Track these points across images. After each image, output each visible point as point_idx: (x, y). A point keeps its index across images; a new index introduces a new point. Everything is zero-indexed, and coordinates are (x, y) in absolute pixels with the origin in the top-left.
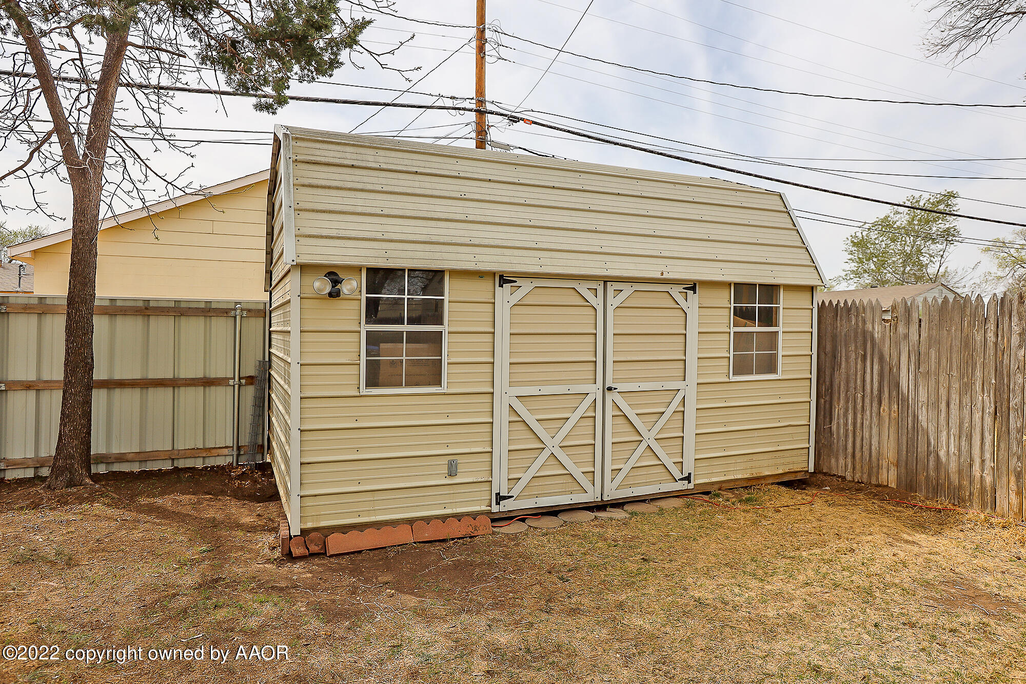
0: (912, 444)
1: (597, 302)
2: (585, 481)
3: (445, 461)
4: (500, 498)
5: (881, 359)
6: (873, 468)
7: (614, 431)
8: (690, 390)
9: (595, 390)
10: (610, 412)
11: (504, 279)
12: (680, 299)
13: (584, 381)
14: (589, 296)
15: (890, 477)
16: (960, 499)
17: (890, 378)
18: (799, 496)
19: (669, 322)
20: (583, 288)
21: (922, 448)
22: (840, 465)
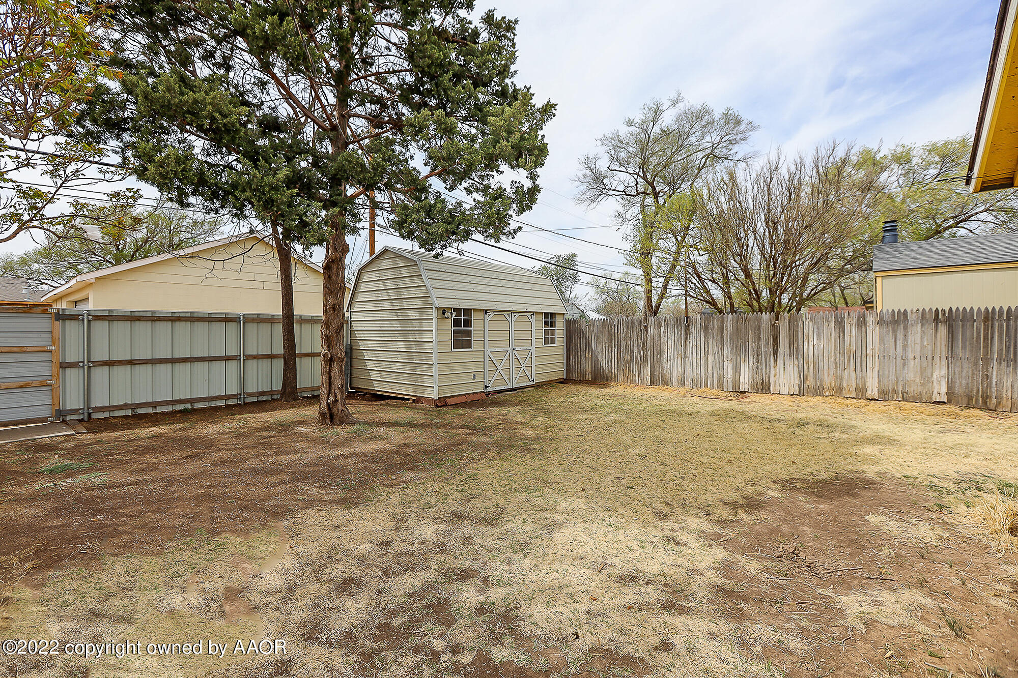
0: (596, 365)
1: (509, 319)
2: (508, 381)
3: (472, 374)
4: (487, 387)
5: (586, 338)
6: (584, 375)
7: (515, 364)
8: (533, 349)
9: (509, 349)
10: (514, 357)
11: (486, 312)
12: (530, 318)
13: (506, 347)
14: (507, 317)
15: (589, 377)
16: (609, 380)
17: (588, 344)
18: (562, 385)
19: (526, 326)
20: (506, 314)
21: (598, 364)
22: (574, 376)
